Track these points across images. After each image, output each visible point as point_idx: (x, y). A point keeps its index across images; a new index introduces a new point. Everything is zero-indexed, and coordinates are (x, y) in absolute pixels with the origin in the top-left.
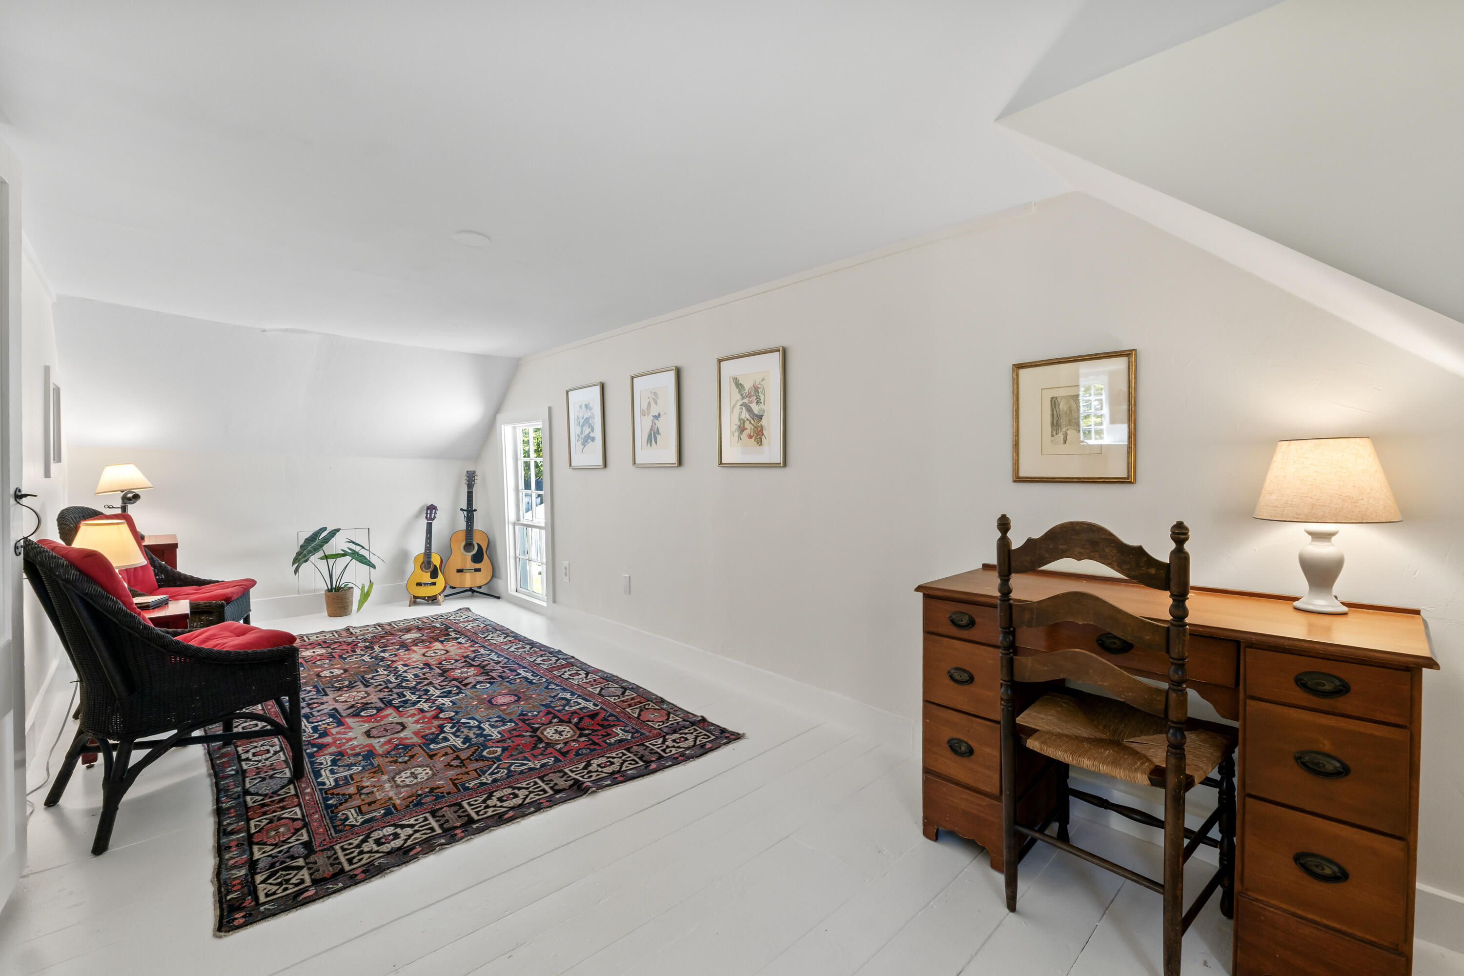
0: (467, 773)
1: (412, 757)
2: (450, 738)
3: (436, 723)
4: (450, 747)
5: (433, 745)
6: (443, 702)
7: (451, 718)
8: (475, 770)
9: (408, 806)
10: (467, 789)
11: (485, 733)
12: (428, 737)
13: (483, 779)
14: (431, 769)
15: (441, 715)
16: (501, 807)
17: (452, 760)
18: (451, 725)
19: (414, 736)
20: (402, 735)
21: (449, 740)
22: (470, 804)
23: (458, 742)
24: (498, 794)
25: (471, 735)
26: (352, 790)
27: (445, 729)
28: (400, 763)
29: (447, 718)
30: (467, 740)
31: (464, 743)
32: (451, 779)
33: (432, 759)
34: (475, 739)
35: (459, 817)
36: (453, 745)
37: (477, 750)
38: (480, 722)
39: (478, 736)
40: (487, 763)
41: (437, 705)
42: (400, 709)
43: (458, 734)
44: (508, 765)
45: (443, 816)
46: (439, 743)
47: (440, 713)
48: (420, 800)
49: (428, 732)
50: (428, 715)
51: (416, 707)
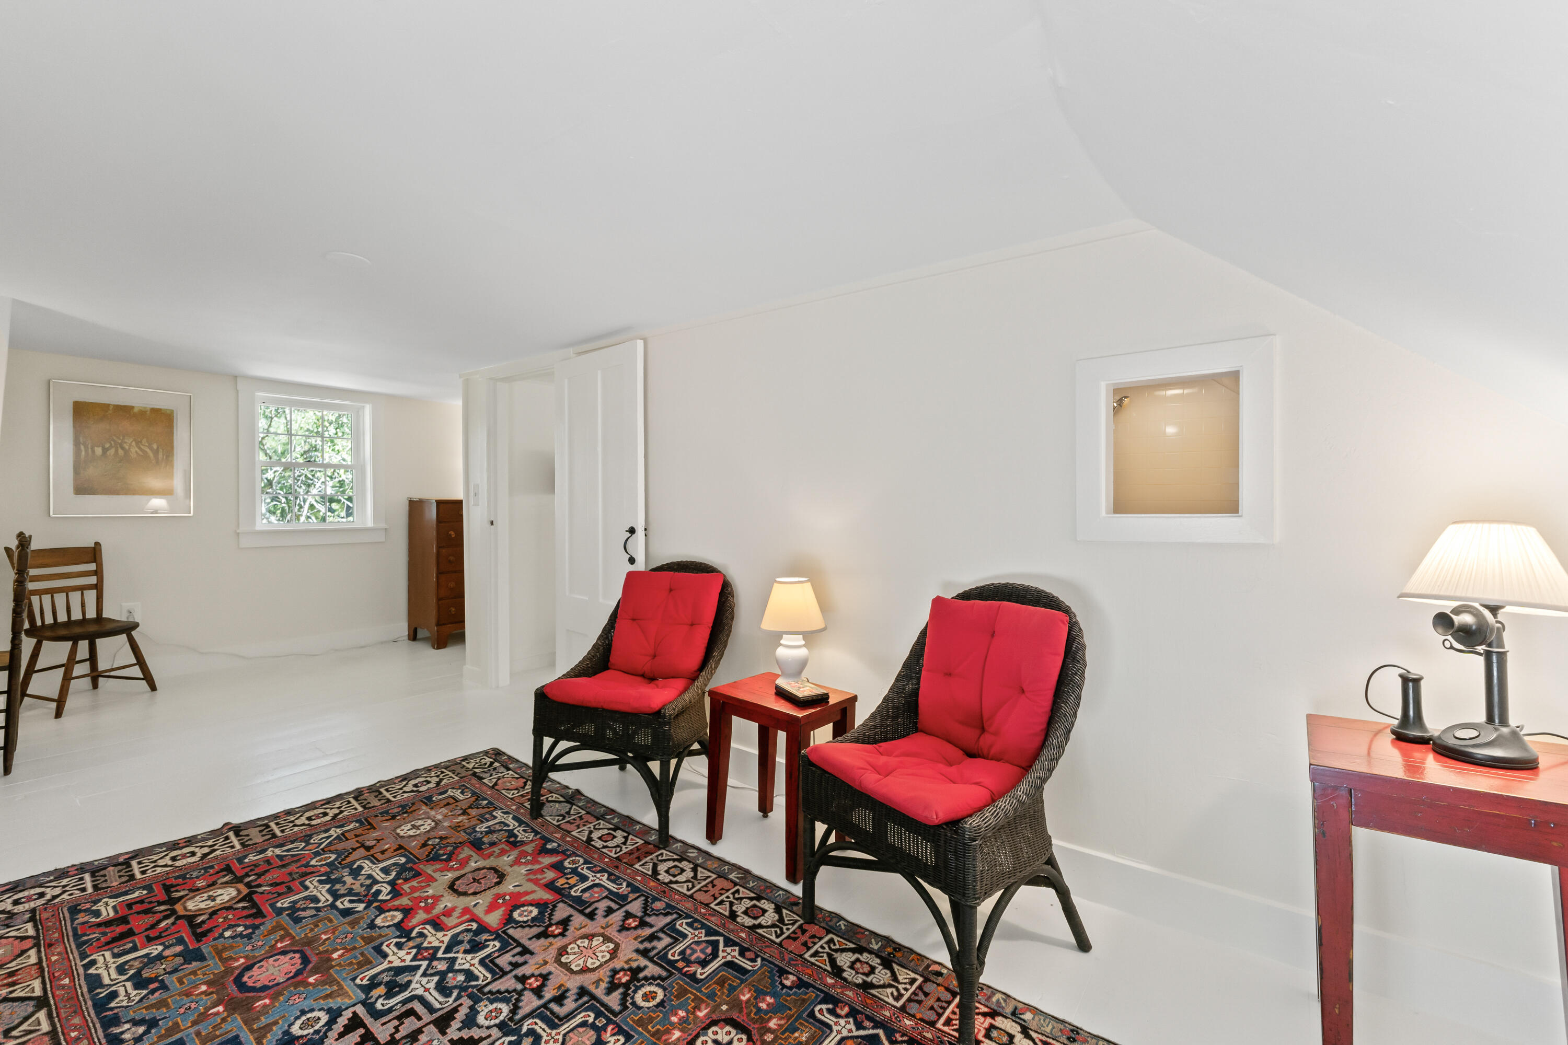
0: (356, 836)
1: (424, 845)
2: (380, 873)
3: (404, 901)
4: (378, 861)
5: (402, 862)
6: (402, 953)
7: (381, 910)
8: (347, 839)
9: (413, 804)
10: (356, 822)
11: (328, 886)
12: (411, 874)
13: (339, 831)
14: (398, 834)
15: (399, 916)
16: (326, 809)
17: (375, 845)
18: (380, 898)
19: (433, 874)
20: (450, 875)
21: (382, 870)
22: (356, 809)
23: (368, 868)
24: (327, 818)
25: (349, 880)
26: (473, 812)
27: (389, 888)
28: (436, 838)
29: (389, 911)
30: (356, 873)
31: (361, 868)
32: (375, 828)
33: (400, 845)
34: (344, 874)
35: (366, 800)
36: (374, 863)
37: (343, 860)
38: (333, 906)
39: (339, 880)
40: (332, 848)
41: (411, 944)
42: (474, 926)
43: (368, 882)
44: (306, 849)
45: (379, 800)
46: (394, 864)
47: (402, 921)
48: (403, 810)
49: (414, 883)
50: (421, 916)
51: (450, 934)
